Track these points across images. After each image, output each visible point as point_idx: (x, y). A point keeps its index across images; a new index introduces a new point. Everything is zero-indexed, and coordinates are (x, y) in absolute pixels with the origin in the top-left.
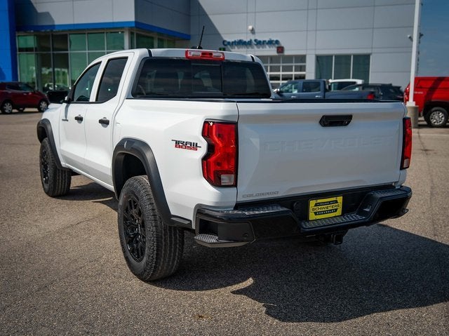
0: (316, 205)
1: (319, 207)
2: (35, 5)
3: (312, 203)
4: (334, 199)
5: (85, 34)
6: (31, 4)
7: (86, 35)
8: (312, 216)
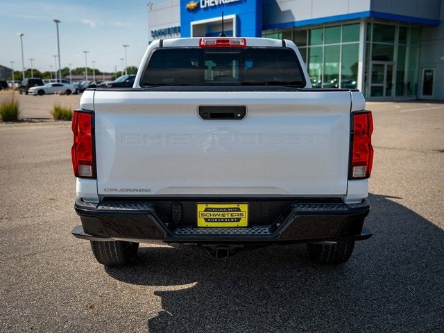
0: (206, 210)
1: (212, 213)
2: (279, 5)
3: (201, 208)
4: (235, 206)
5: (322, 28)
6: (276, 4)
7: (324, 29)
8: (201, 222)
